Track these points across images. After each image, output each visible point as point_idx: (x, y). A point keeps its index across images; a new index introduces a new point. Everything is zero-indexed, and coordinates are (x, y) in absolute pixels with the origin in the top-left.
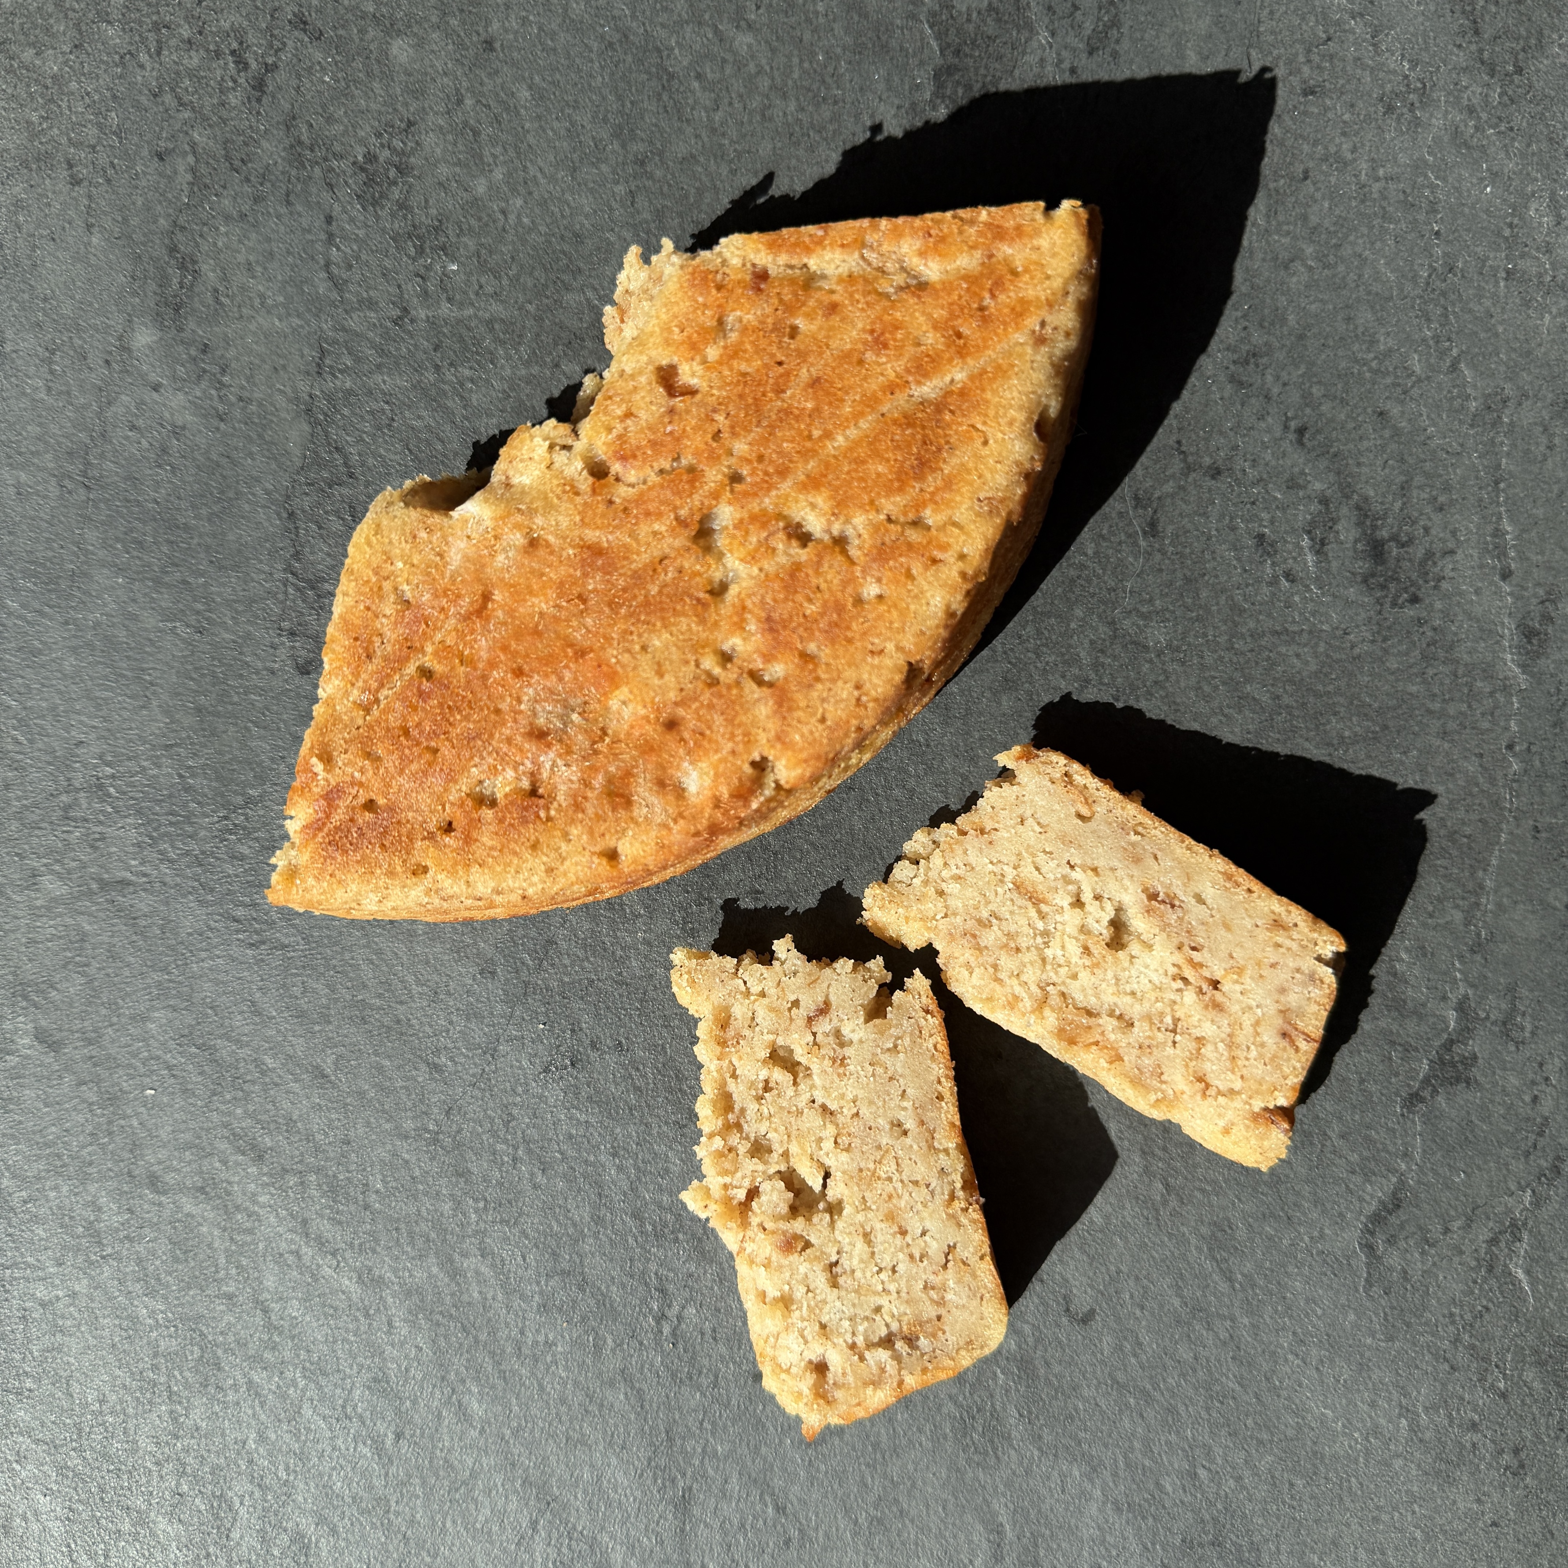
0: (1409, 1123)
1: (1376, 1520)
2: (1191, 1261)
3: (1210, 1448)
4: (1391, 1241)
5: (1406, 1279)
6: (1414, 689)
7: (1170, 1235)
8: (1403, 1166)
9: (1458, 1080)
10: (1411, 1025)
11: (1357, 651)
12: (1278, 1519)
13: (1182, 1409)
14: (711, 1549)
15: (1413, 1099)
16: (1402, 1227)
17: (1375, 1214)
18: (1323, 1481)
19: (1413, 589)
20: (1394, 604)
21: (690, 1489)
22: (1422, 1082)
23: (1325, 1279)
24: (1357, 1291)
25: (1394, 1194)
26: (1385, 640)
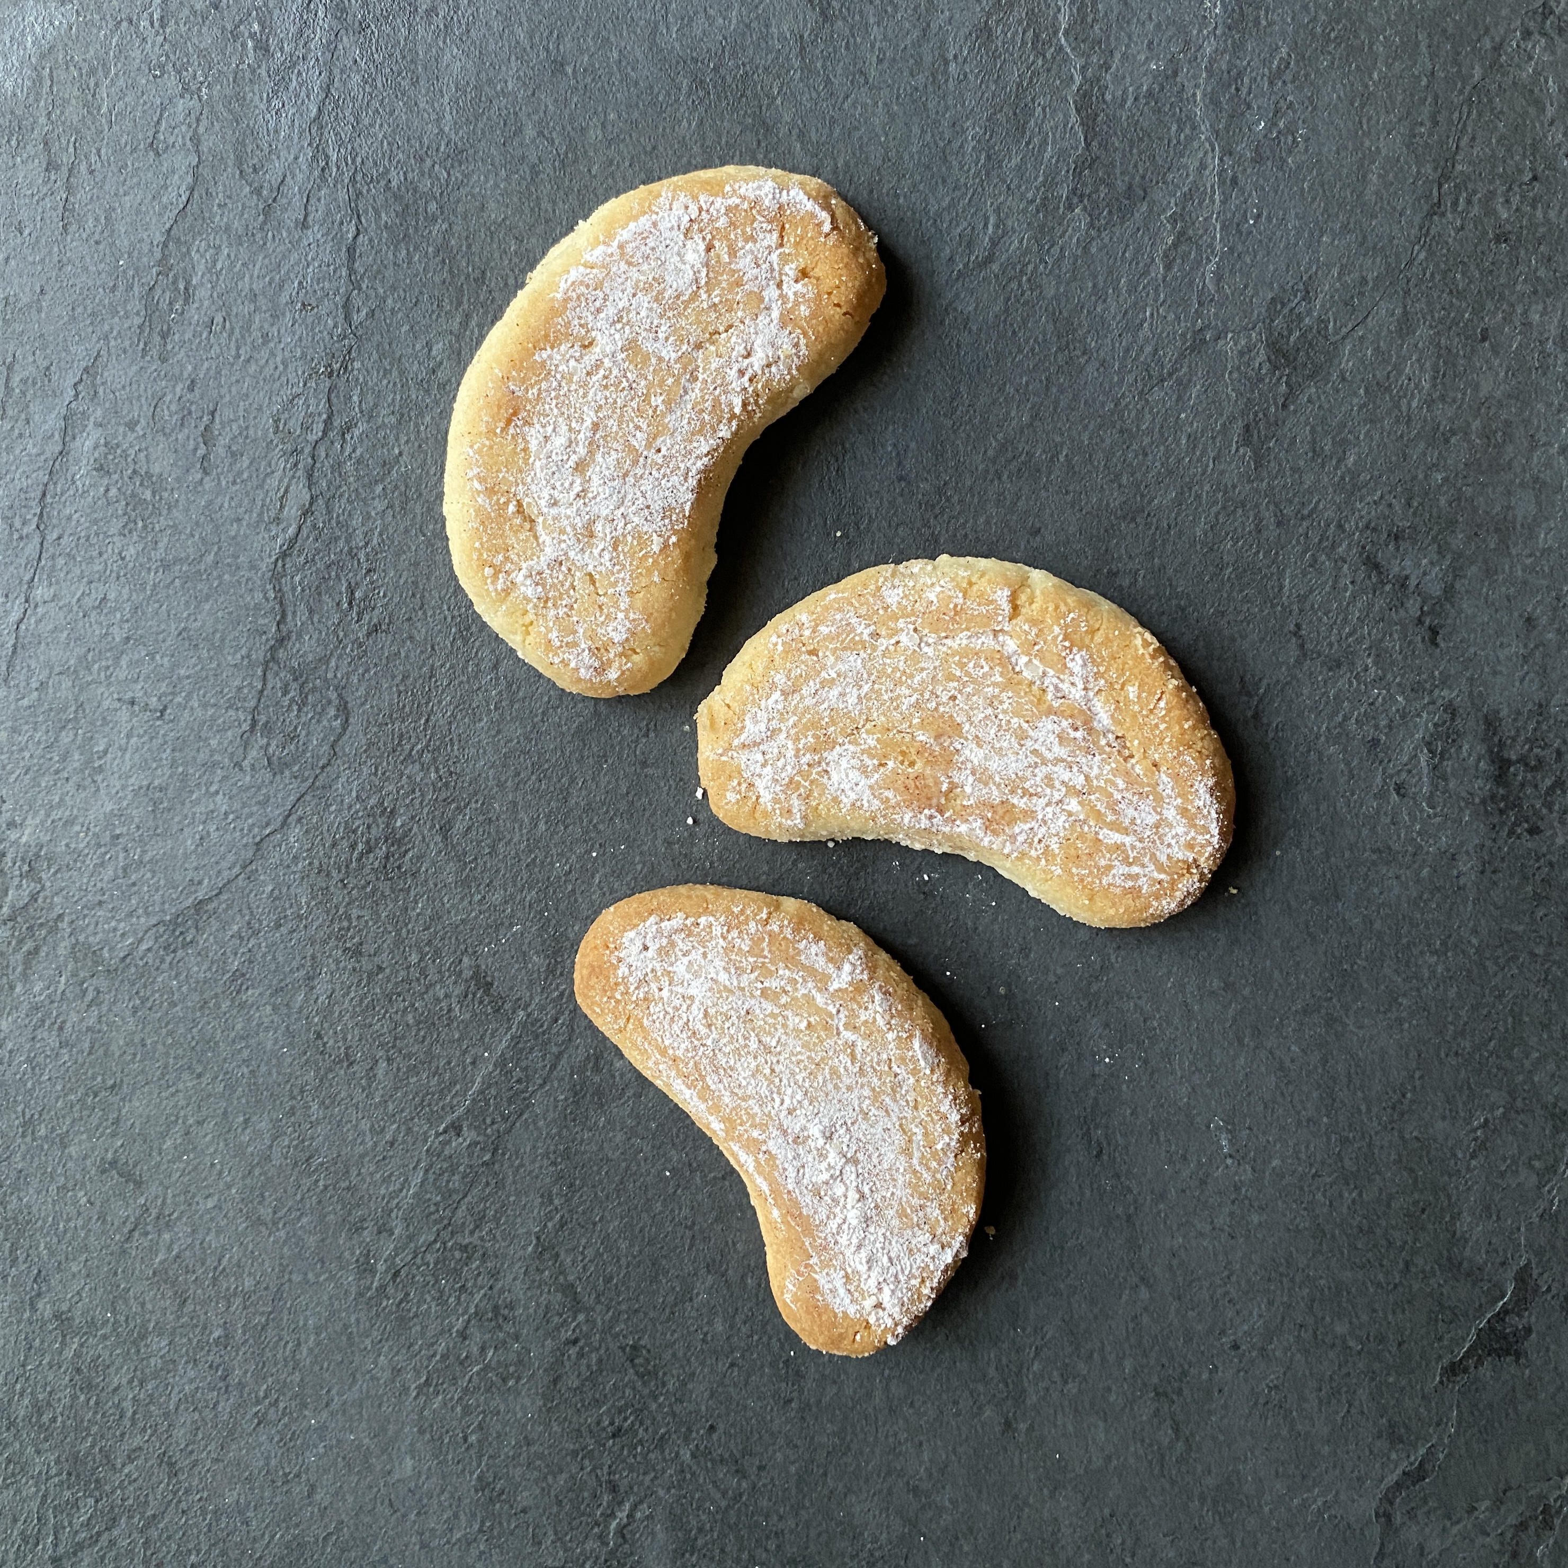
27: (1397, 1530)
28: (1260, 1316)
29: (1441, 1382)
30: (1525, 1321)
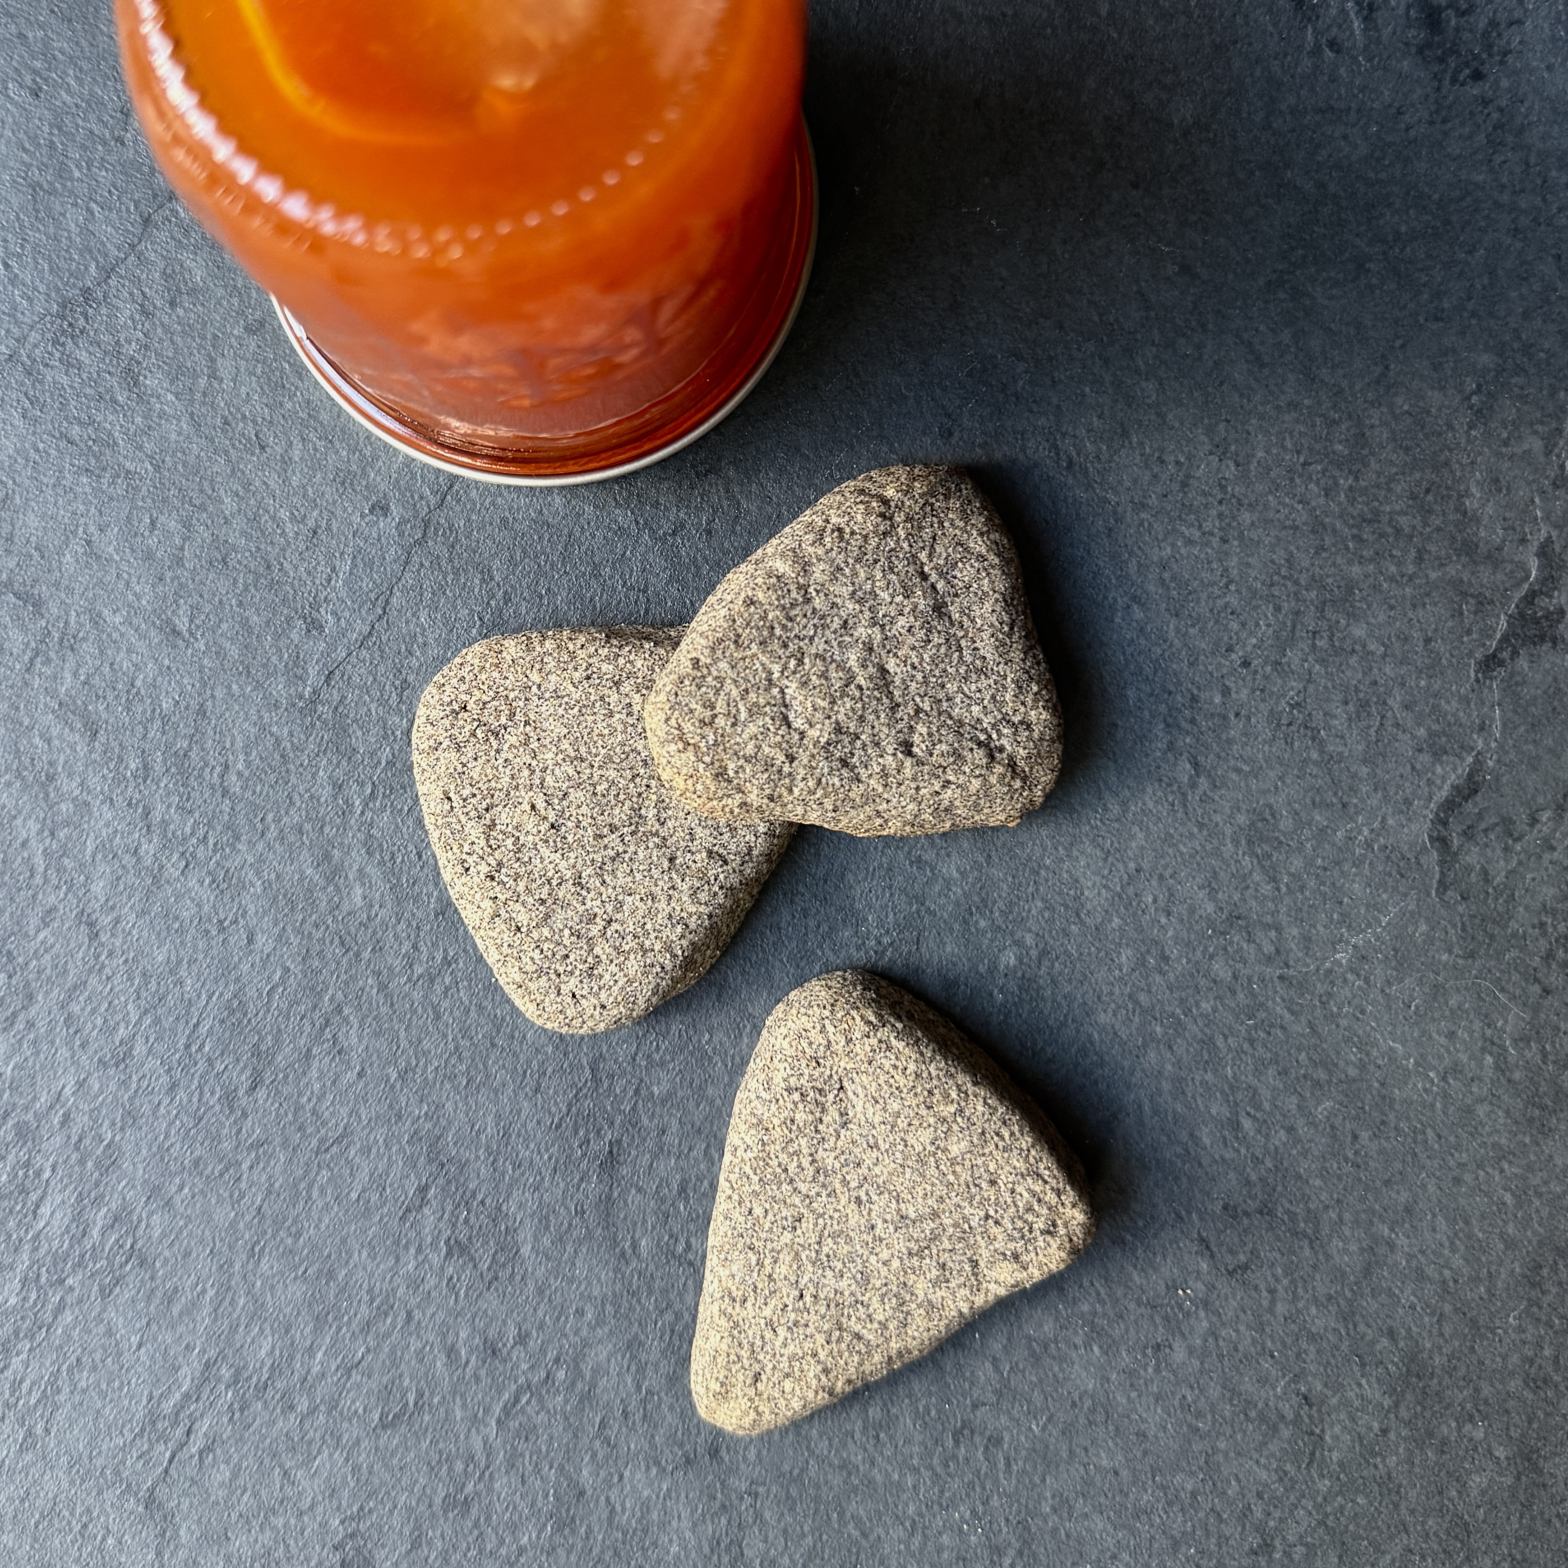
0: (1486, 691)
1: (1457, 1181)
2: (1226, 855)
3: (1255, 1091)
4: (1468, 834)
5: (1487, 881)
6: (1481, 178)
7: (1201, 826)
8: (1480, 744)
9: (1542, 639)
10: (1485, 574)
11: (1412, 133)
12: (1339, 1178)
13: (1220, 1042)
14: (645, 1221)
15: (1490, 663)
16: (1480, 816)
17: (1447, 801)
18: (1392, 1134)
19: (1475, 64)
20: (1454, 80)
21: (619, 1142)
22: (1501, 641)
23: (1390, 880)
24: (1429, 895)
25: (1470, 776)
26: (1444, 121)
27: (1456, 854)
28: (1269, 625)
29: (1477, 681)
30: (1555, 601)
